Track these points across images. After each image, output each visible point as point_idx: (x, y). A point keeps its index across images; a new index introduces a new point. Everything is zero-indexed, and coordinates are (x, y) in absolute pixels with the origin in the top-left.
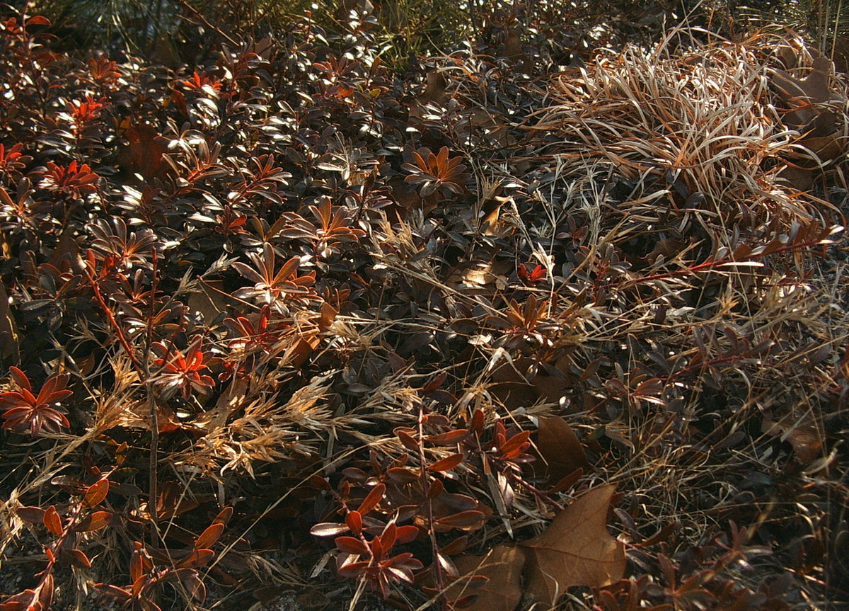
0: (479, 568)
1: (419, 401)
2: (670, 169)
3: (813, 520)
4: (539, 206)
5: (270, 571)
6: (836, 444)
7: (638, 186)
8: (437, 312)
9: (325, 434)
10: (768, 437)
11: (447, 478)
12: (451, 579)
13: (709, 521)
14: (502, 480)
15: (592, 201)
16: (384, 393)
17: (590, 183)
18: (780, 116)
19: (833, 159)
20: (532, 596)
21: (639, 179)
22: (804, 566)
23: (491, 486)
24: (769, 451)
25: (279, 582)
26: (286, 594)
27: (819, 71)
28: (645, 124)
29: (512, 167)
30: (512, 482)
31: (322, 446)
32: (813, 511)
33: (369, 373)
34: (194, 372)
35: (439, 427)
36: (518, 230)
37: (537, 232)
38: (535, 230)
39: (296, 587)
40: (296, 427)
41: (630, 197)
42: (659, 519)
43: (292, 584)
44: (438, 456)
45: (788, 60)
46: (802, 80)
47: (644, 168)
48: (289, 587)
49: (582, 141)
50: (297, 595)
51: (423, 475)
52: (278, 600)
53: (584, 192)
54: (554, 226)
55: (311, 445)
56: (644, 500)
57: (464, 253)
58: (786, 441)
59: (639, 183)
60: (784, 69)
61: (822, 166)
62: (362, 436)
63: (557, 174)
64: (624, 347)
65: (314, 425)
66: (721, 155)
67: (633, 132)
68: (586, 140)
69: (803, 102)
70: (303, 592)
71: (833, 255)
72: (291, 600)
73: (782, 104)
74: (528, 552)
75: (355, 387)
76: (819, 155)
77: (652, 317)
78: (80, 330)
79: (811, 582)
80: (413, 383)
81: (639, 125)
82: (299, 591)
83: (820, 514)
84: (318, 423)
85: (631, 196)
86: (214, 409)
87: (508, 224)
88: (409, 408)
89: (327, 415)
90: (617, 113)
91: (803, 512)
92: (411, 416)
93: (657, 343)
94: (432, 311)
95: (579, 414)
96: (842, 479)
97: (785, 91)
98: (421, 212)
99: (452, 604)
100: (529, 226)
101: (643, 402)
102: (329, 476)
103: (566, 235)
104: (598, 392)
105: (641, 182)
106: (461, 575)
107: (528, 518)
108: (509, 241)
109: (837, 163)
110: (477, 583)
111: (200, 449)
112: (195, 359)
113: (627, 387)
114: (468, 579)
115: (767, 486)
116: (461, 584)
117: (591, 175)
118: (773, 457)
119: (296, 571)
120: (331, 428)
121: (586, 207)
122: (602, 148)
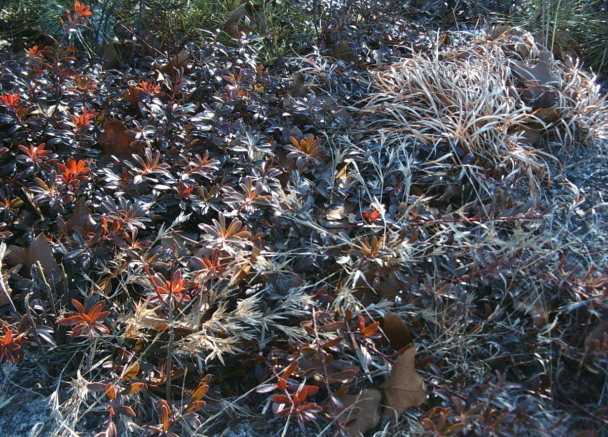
0: (356, 402)
1: (312, 303)
2: (452, 140)
3: (545, 362)
4: (371, 166)
5: (233, 409)
6: (557, 315)
7: (432, 151)
8: (315, 243)
9: (260, 327)
10: (517, 311)
11: (333, 351)
12: (340, 410)
13: (485, 366)
14: (364, 350)
15: (405, 164)
16: (292, 300)
17: (402, 151)
18: (519, 93)
19: (553, 122)
20: (387, 416)
21: (433, 146)
22: (540, 389)
23: (357, 353)
24: (518, 321)
25: (239, 415)
26: (244, 422)
27: (543, 62)
28: (434, 106)
29: (352, 137)
30: (369, 350)
31: (259, 334)
32: (544, 357)
33: (281, 286)
34: (178, 293)
35: (325, 319)
36: (359, 183)
37: (372, 185)
38: (370, 183)
39: (249, 418)
40: (243, 324)
41: (427, 159)
42: (456, 366)
43: (246, 416)
44: (327, 338)
45: (524, 53)
46: (532, 67)
47: (436, 139)
48: (245, 418)
49: (395, 119)
50: (250, 422)
51: (319, 349)
52: (240, 426)
53: (400, 158)
54: (382, 181)
55: (253, 334)
56: (447, 355)
57: (327, 200)
58: (528, 314)
59: (433, 149)
60: (521, 60)
61: (546, 127)
62: (281, 327)
63: (382, 144)
64: (430, 260)
65: (253, 322)
66: (484, 129)
67: (427, 113)
68: (398, 118)
69: (533, 83)
70: (253, 421)
71: (554, 185)
72: (247, 425)
73: (520, 85)
74: (382, 391)
75: (274, 296)
76: (543, 120)
77: (445, 240)
78: (101, 267)
79: (544, 399)
80: (308, 291)
81: (431, 108)
82: (252, 421)
83: (549, 359)
84: (255, 321)
85: (428, 157)
86: (190, 314)
87: (353, 179)
88: (307, 308)
89: (260, 316)
90: (417, 100)
91: (538, 358)
92: (308, 313)
93: (449, 257)
94: (313, 242)
95: (407, 306)
96: (561, 336)
97: (522, 76)
98: (298, 173)
99: (343, 424)
100: (366, 181)
101: (444, 298)
102: (262, 350)
103: (391, 188)
104: (417, 292)
105: (434, 149)
106: (346, 407)
107: (381, 371)
108: (354, 190)
109: (556, 124)
110: (355, 411)
111: (189, 341)
112: (178, 285)
113: (434, 289)
114: (350, 410)
115: (517, 343)
116: (347, 413)
117: (404, 145)
118: (520, 324)
119: (248, 408)
120: (263, 323)
121: (402, 168)
122: (408, 126)
